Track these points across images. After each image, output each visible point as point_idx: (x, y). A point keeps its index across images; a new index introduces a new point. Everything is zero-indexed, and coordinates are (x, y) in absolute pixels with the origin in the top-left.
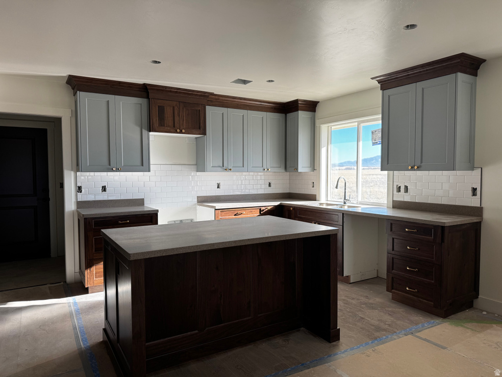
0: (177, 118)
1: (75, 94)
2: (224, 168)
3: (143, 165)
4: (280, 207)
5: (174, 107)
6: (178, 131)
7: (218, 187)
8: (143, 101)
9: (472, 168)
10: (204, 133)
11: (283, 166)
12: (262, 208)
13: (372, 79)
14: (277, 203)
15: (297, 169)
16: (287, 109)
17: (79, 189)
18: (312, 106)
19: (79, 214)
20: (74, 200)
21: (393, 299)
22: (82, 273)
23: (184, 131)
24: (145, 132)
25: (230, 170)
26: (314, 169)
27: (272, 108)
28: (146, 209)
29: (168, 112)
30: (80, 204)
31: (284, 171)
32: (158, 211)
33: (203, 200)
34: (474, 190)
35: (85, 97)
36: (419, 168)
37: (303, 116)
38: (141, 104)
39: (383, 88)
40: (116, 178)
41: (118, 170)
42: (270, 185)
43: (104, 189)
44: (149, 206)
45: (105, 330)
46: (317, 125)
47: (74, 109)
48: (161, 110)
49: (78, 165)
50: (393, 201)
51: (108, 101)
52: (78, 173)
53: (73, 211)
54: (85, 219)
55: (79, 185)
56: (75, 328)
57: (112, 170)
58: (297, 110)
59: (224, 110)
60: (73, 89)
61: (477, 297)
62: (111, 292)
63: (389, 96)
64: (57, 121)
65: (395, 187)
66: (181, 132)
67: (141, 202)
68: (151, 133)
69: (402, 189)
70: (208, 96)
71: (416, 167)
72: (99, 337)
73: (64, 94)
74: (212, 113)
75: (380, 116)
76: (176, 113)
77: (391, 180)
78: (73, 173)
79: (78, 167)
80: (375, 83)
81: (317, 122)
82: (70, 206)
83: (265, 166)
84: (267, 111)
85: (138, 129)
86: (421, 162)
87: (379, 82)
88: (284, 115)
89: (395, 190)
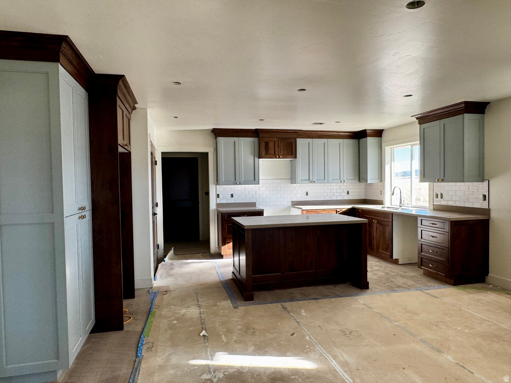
0: (277, 149)
1: (216, 138)
2: (310, 181)
3: (255, 180)
4: (353, 209)
5: (275, 142)
6: (277, 157)
7: (307, 195)
8: (255, 140)
9: (483, 180)
10: (296, 157)
11: (358, 178)
12: (338, 210)
13: (412, 116)
14: (350, 207)
15: (367, 181)
16: (359, 136)
17: (218, 196)
18: (379, 133)
19: (218, 211)
20: (215, 202)
21: (424, 274)
22: (219, 248)
23: (281, 157)
24: (256, 159)
25: (315, 182)
26: (381, 181)
27: (347, 136)
28: (257, 209)
29: (271, 145)
30: (218, 205)
31: (358, 182)
32: (263, 210)
33: (295, 204)
34: (485, 196)
35: (222, 140)
36: (443, 181)
37: (371, 141)
38: (254, 142)
39: (420, 123)
40: (239, 189)
41: (240, 184)
42: (348, 193)
43: (232, 196)
44: (259, 207)
45: (233, 272)
46: (383, 147)
47: (215, 146)
48: (267, 144)
49: (217, 181)
50: (433, 205)
51: (235, 142)
52: (218, 186)
53: (214, 209)
54: (222, 213)
55: (218, 193)
56: (217, 273)
57: (237, 184)
58: (366, 137)
59: (310, 140)
60: (215, 135)
61: (488, 275)
62: (236, 258)
63: (424, 129)
64: (205, 155)
65: (435, 194)
66: (279, 158)
67: (254, 204)
68: (261, 160)
69: (439, 196)
70: (298, 132)
71: (440, 180)
72: (230, 276)
73: (210, 139)
74: (301, 143)
75: (418, 142)
76: (276, 145)
77: (431, 189)
78: (214, 186)
79: (217, 182)
80: (414, 119)
81: (383, 144)
82: (213, 206)
83: (342, 179)
84: (343, 139)
85: (252, 157)
86: (444, 177)
87: (417, 118)
88: (357, 140)
89: (435, 196)
